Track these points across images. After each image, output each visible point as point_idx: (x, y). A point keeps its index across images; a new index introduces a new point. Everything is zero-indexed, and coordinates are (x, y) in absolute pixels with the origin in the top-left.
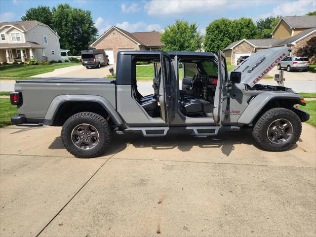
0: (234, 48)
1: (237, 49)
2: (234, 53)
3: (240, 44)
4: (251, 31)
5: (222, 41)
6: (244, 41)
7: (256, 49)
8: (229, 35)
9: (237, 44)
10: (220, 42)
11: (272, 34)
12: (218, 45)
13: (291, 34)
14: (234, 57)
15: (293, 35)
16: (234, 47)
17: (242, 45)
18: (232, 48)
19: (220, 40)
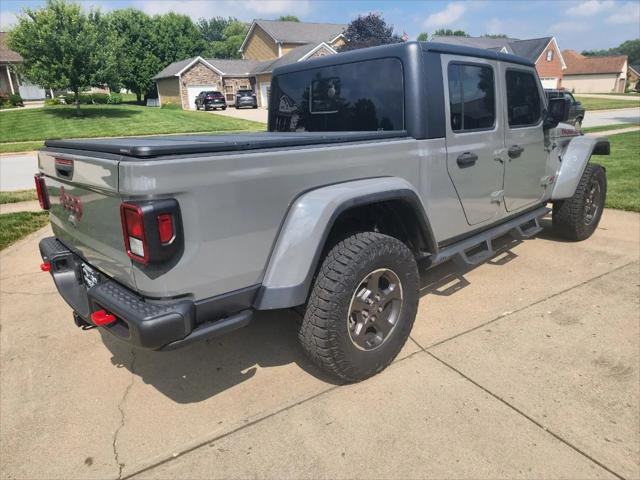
0: (182, 75)
1: (188, 76)
2: (185, 85)
3: (192, 67)
4: (194, 43)
5: (142, 58)
6: (199, 62)
7: (224, 78)
8: (152, 47)
9: (187, 67)
10: (137, 60)
11: (240, 51)
12: (136, 68)
13: (277, 53)
14: (186, 94)
15: (280, 55)
16: (181, 72)
17: (197, 69)
18: (178, 74)
19: (137, 56)
